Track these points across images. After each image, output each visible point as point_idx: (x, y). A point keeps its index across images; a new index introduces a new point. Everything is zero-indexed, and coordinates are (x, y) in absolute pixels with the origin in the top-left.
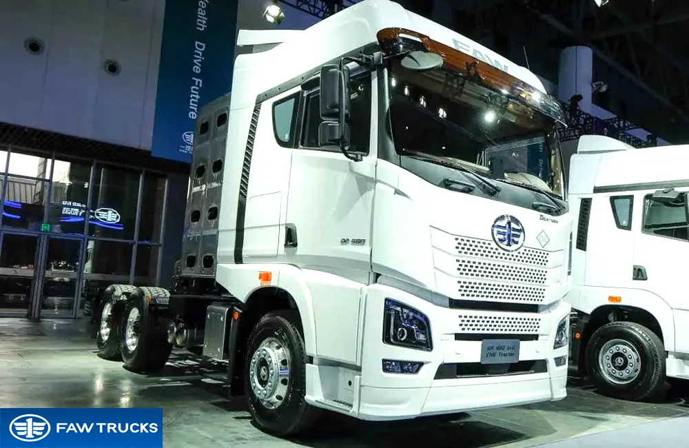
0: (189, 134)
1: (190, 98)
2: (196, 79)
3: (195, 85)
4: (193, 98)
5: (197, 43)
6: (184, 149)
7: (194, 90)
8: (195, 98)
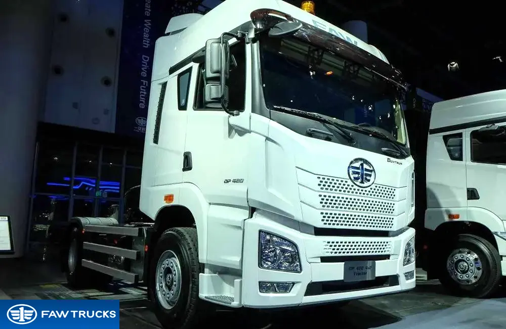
0: (140, 119)
1: (140, 94)
2: (144, 81)
3: (143, 85)
4: (142, 94)
5: (143, 56)
6: (137, 129)
7: (143, 88)
8: (143, 94)
